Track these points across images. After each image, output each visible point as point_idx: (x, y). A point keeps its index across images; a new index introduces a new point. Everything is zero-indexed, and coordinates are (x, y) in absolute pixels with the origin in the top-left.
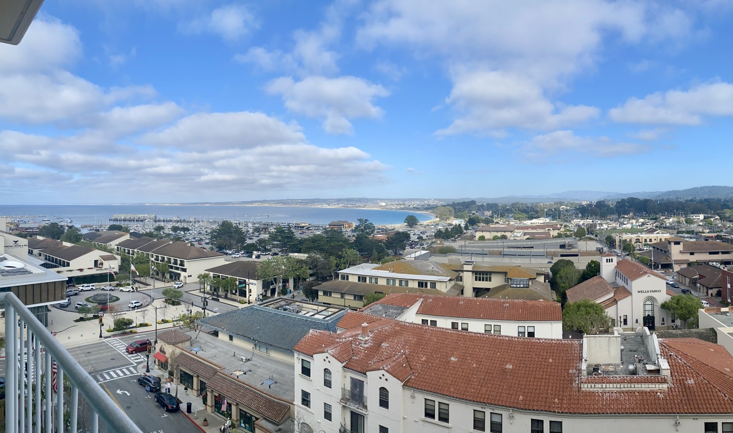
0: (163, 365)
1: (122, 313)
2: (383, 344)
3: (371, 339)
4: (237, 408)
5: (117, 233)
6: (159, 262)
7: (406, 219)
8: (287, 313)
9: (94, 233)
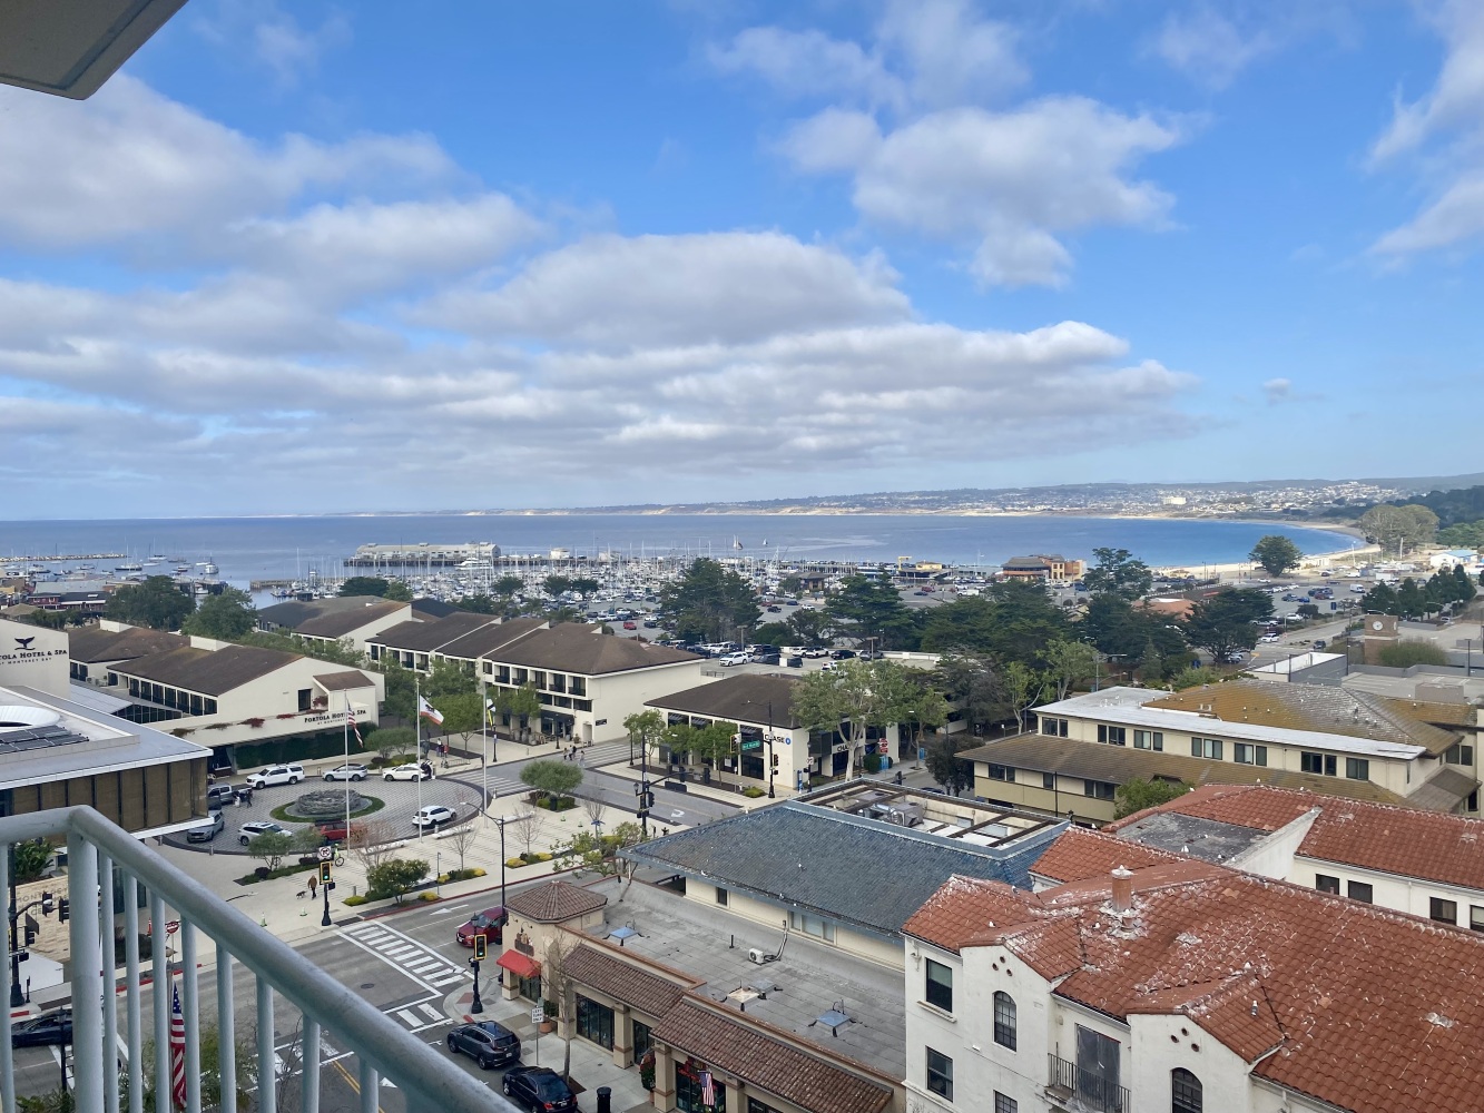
0: (526, 987)
1: (393, 845)
2: (1182, 937)
3: (1142, 916)
4: (742, 1095)
5: (369, 603)
6: (511, 685)
7: (1259, 549)
8: (881, 826)
9: (293, 604)
